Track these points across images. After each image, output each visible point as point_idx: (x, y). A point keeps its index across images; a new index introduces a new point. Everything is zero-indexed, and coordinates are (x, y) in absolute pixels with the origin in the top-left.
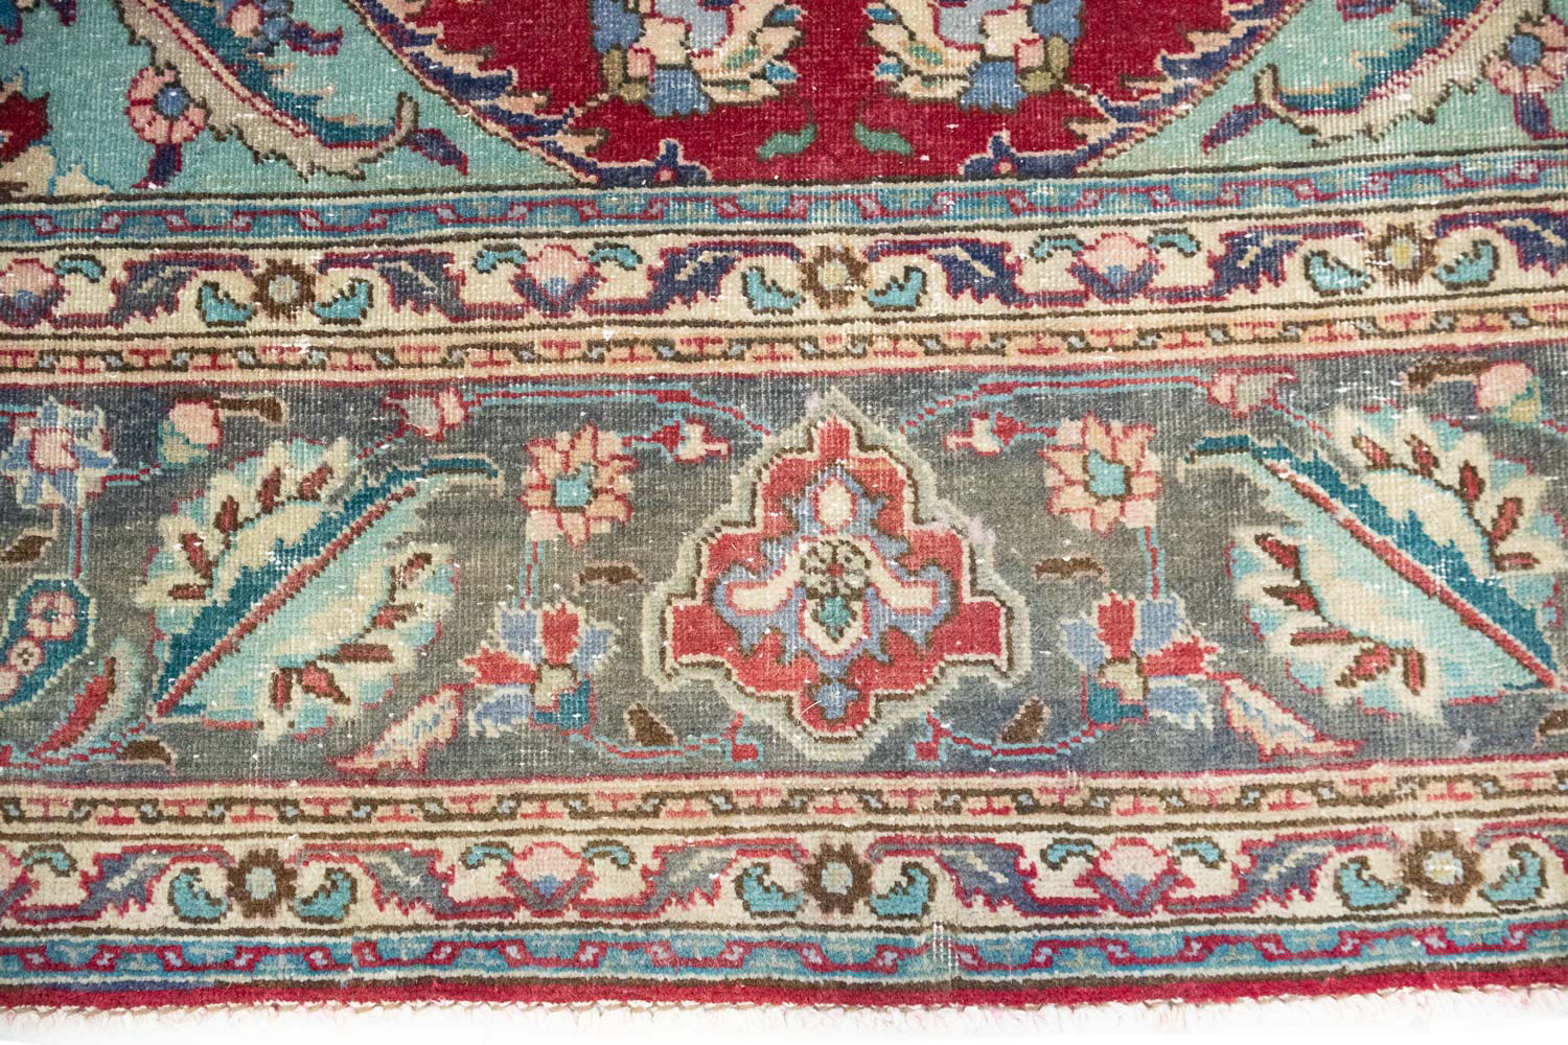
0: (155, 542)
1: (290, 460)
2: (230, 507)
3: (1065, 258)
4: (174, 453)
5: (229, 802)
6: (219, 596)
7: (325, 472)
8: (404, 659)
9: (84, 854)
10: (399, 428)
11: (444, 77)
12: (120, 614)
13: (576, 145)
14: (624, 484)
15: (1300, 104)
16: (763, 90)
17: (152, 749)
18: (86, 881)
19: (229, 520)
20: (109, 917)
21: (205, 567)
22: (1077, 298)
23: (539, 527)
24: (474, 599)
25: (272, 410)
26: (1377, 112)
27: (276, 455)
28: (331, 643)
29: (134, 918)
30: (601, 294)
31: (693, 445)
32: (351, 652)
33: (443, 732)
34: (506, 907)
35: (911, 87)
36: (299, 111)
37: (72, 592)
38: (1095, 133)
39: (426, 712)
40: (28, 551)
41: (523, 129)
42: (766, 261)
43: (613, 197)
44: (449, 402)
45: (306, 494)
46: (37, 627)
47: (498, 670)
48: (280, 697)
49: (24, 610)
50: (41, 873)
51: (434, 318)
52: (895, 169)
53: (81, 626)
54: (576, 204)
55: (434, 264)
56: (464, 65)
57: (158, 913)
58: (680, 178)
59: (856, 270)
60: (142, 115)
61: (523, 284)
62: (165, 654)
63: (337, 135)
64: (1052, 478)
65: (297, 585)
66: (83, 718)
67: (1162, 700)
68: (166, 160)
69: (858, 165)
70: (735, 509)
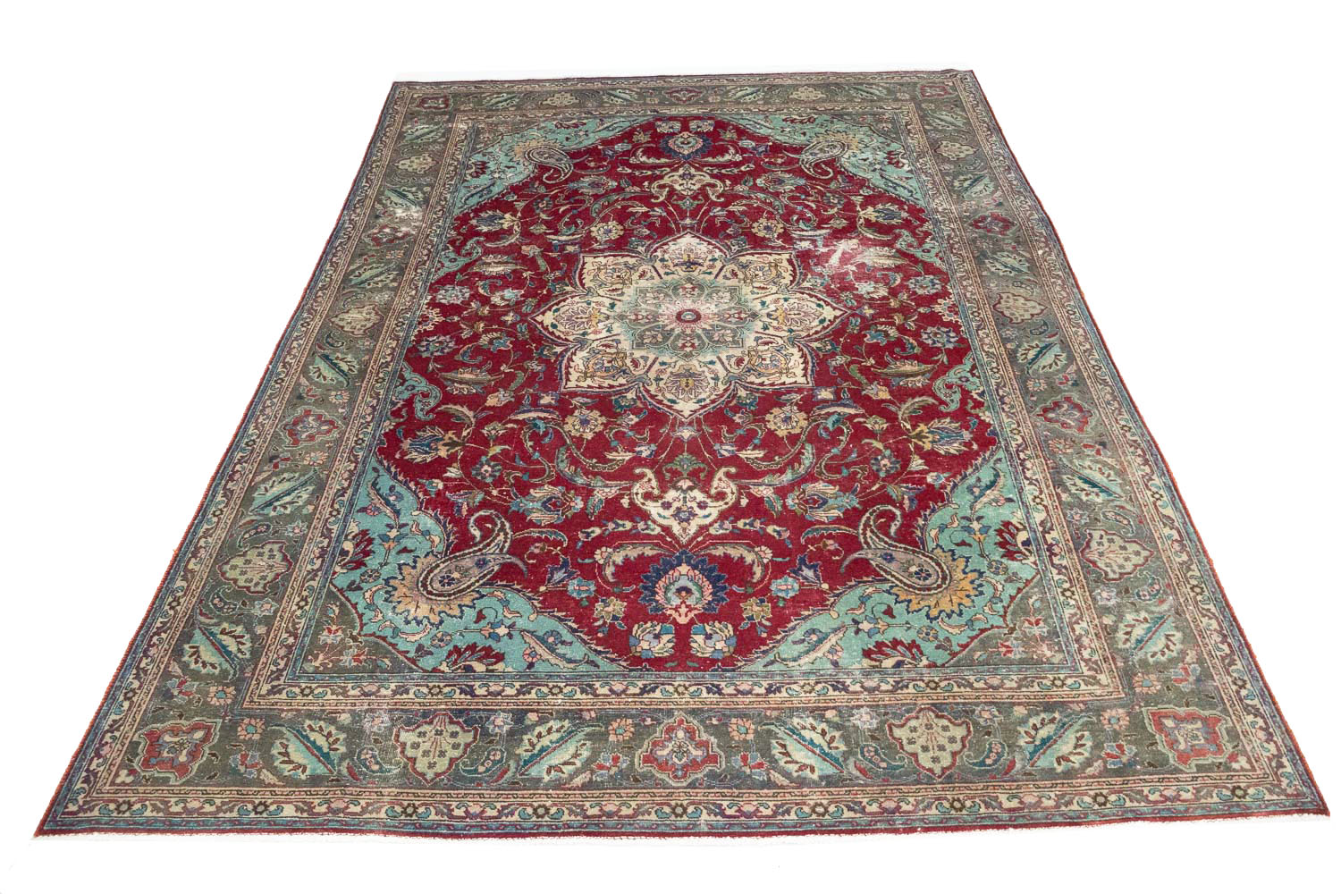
0: (522, 740)
1: (555, 724)
2: (540, 733)
3: (733, 687)
4: (528, 722)
5: (535, 794)
6: (536, 752)
7: (562, 727)
8: (579, 764)
9: (499, 806)
10: (581, 718)
11: (595, 650)
12: (511, 755)
13: (624, 664)
14: (632, 729)
15: (784, 660)
16: (666, 654)
17: (517, 783)
18: (499, 811)
19: (539, 736)
20: (504, 818)
21: (533, 745)
22: (735, 695)
23: (612, 738)
24: (595, 754)
25: (551, 714)
26: (801, 662)
27: (551, 723)
28: (562, 761)
29: (510, 819)
30: (628, 692)
31: (649, 722)
32: (565, 763)
33: (587, 780)
34: (600, 816)
35: (699, 654)
36: (563, 657)
37: (501, 750)
38: (739, 664)
39: (583, 775)
40: (491, 742)
41: (613, 660)
42: (666, 686)
43: (632, 673)
44: (593, 713)
45: (558, 731)
46: (492, 758)
47: (601, 767)
48: (549, 772)
49: (489, 754)
50: (488, 809)
51: (590, 696)
52: (695, 669)
53: (502, 758)
54: (624, 675)
55: (591, 686)
56: (599, 648)
57: (516, 817)
58: (648, 670)
59: (686, 689)
60: (526, 657)
61: (611, 690)
62: (522, 763)
63: (570, 661)
64: (730, 729)
65: (554, 749)
66: (501, 776)
67: (755, 774)
68: (531, 665)
69: (687, 669)
70: (658, 735)
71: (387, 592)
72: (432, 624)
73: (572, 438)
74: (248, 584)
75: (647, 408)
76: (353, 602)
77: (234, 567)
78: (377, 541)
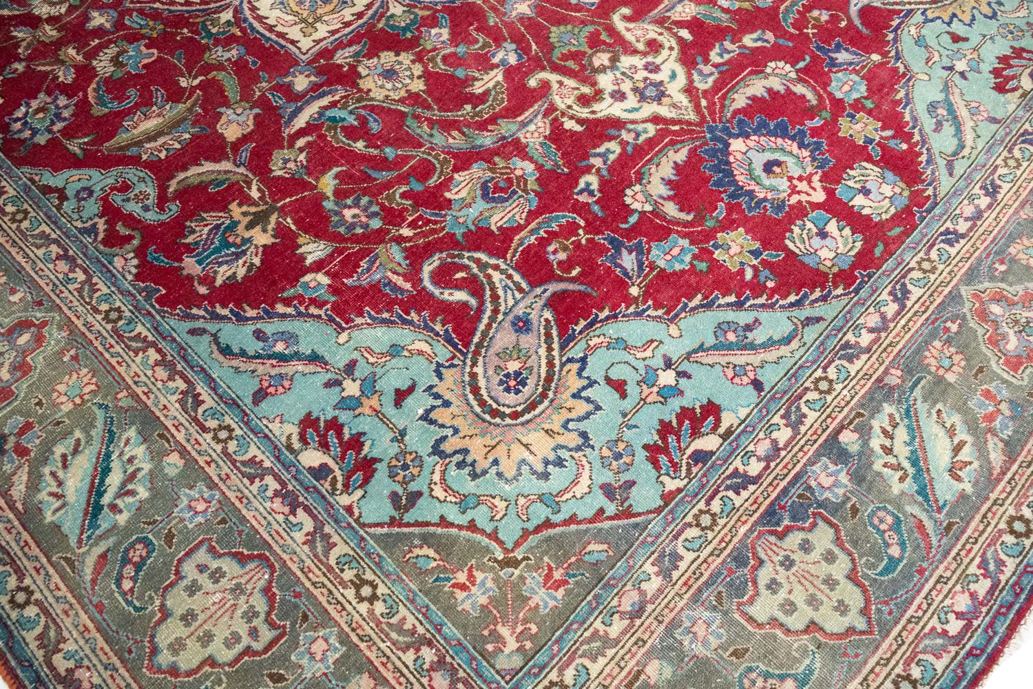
0: (879, 474)
1: (879, 422)
2: (883, 447)
3: (961, 220)
4: (854, 448)
5: (984, 516)
6: (911, 471)
7: (891, 416)
8: (969, 439)
9: (973, 569)
10: (892, 389)
11: (792, 305)
12: (898, 502)
13: (839, 291)
14: (953, 350)
15: (955, 154)
16: (859, 245)
17: (950, 526)
18: (985, 576)
19: (888, 451)
20: (1003, 578)
21: (898, 467)
22: (975, 225)
23: (951, 378)
24: (962, 409)
25: (859, 415)
26: (969, 141)
27: (876, 424)
28: (949, 454)
29: (1008, 571)
30: (889, 316)
31: (954, 328)
32: (957, 449)
33: (1001, 445)
35: (884, 217)
36: (770, 344)
37: (879, 508)
38: (930, 192)
39: (990, 445)
40: (855, 511)
41: (824, 299)
42: (909, 276)
43: (863, 293)
44: (893, 371)
46: (883, 527)
47: (990, 418)
48: (958, 479)
49: (875, 527)
50: (973, 587)
51: (864, 357)
52: (907, 234)
53: (893, 514)
54: (857, 303)
55: (847, 345)
56: (792, 298)
57: (1011, 564)
58: (870, 277)
59: (929, 260)
60: (737, 380)
61: (871, 330)
62: (920, 499)
63: (787, 340)
64: (1024, 262)
65: (924, 449)
66: (927, 536)
68: (757, 385)
69: (900, 240)
70: (980, 332)
71: (460, 465)
72: (578, 448)
73: (402, 101)
74: (239, 648)
75: (437, 11)
76: (436, 520)
77: (177, 646)
78: (344, 417)
